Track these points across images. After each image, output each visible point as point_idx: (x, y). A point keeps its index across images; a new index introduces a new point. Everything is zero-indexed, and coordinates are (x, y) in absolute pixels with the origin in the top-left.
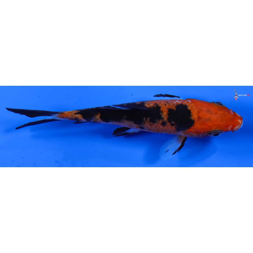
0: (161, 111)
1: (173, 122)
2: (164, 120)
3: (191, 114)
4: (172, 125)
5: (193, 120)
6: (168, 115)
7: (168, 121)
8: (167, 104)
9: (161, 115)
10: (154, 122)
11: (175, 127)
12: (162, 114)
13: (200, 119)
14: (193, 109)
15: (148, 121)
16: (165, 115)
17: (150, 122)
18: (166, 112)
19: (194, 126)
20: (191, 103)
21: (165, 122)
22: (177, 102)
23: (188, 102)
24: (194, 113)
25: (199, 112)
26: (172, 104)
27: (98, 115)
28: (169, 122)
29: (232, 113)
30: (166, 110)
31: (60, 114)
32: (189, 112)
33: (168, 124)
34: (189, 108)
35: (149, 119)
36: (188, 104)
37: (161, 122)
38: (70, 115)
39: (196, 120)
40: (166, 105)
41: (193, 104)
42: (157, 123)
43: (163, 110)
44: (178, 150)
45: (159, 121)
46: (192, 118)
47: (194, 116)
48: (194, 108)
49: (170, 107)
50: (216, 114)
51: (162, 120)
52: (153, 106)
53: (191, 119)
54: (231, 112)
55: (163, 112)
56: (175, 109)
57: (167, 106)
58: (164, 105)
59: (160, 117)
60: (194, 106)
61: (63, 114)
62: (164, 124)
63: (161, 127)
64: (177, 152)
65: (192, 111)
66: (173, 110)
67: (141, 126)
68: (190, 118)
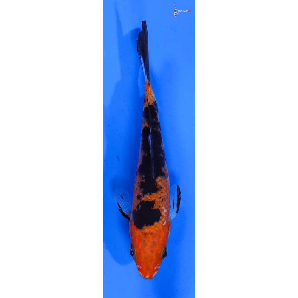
0: (152, 193)
1: (140, 207)
2: (142, 197)
3: (149, 225)
4: (138, 207)
5: (143, 228)
6: (147, 201)
7: (141, 201)
8: (161, 200)
9: (147, 193)
10: (141, 187)
11: (136, 210)
12: (148, 195)
13: (144, 235)
14: (155, 227)
15: (142, 181)
16: (147, 198)
17: (141, 183)
18: (150, 199)
19: (137, 230)
20: (162, 225)
21: (141, 198)
22: (163, 210)
23: (163, 222)
24: (150, 229)
25: (152, 234)
26: (161, 205)
27: (148, 125)
28: (140, 203)
29: (155, 268)
30: (153, 199)
31: (148, 83)
32: (152, 224)
33: (139, 202)
34: (156, 223)
35: (144, 181)
36: (160, 222)
37: (141, 194)
38: (147, 94)
39: (143, 231)
40: (160, 198)
41: (161, 227)
42: (140, 190)
43: (152, 195)
44: (121, 209)
45: (141, 192)
46: (145, 227)
47: (147, 229)
48: (157, 229)
49: (156, 202)
50: (152, 252)
51: (143, 195)
52: (158, 185)
53: (143, 225)
54: (157, 267)
55: (151, 196)
56: (153, 209)
57: (157, 200)
58: (159, 197)
59: (145, 193)
60: (158, 228)
61: (148, 86)
62: (139, 197)
63: (137, 195)
64: (119, 208)
65: (152, 227)
66: (153, 206)
67: (138, 172)
68: (145, 225)
